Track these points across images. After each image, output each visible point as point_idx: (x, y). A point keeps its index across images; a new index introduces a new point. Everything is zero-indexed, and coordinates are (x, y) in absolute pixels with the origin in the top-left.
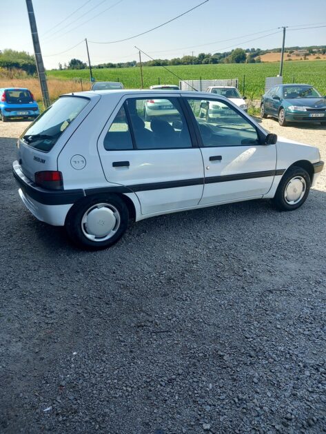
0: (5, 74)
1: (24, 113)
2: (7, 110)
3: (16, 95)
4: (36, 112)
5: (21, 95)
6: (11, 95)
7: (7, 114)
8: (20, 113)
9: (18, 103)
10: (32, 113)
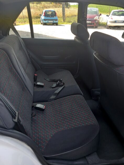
0: (54, 6)
1: (51, 22)
2: (45, 20)
3: (50, 13)
4: (57, 22)
5: (52, 13)
6: (48, 13)
7: (44, 22)
8: (50, 22)
9: (50, 17)
10: (55, 22)
